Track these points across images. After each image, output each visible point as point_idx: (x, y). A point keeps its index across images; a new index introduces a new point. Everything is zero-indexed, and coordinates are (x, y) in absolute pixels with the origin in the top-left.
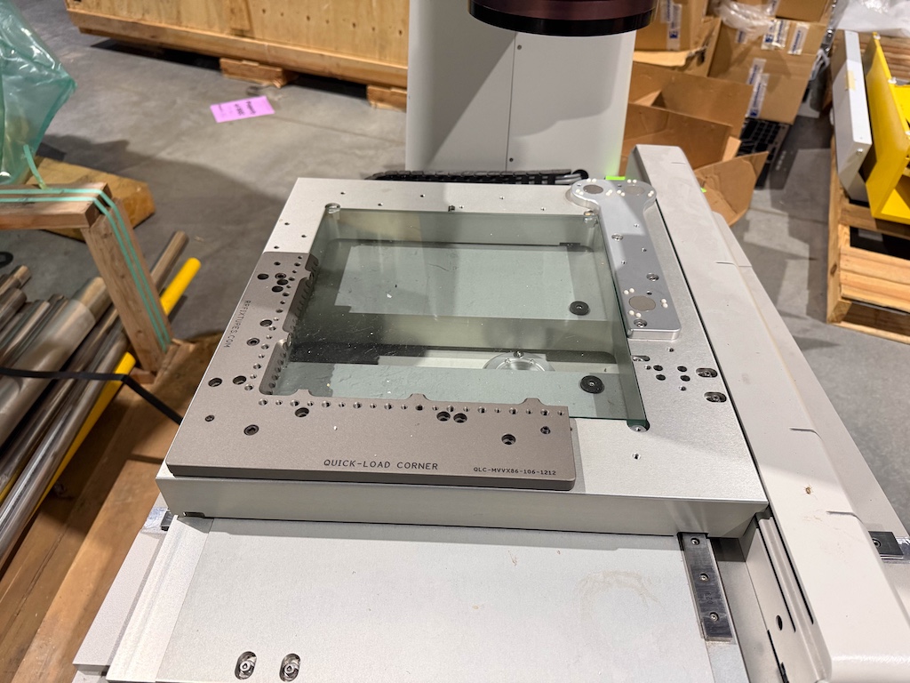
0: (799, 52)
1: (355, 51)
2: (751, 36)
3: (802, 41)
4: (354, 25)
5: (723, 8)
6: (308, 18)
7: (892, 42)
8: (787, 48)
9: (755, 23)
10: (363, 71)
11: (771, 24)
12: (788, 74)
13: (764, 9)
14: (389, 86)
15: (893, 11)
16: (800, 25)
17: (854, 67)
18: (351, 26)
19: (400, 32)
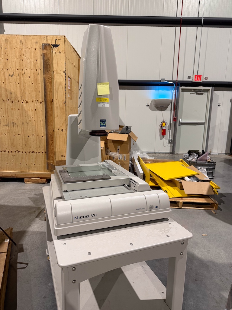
0: (126, 160)
1: (21, 170)
2: (116, 158)
3: (126, 158)
4: (21, 164)
5: (109, 153)
6: (7, 163)
7: (144, 160)
8: (123, 159)
9: (116, 155)
10: (23, 175)
11: (119, 155)
12: (125, 165)
13: (117, 153)
14: (31, 178)
15: (143, 155)
16: (124, 155)
17: (137, 162)
18: (20, 164)
19: (34, 164)
